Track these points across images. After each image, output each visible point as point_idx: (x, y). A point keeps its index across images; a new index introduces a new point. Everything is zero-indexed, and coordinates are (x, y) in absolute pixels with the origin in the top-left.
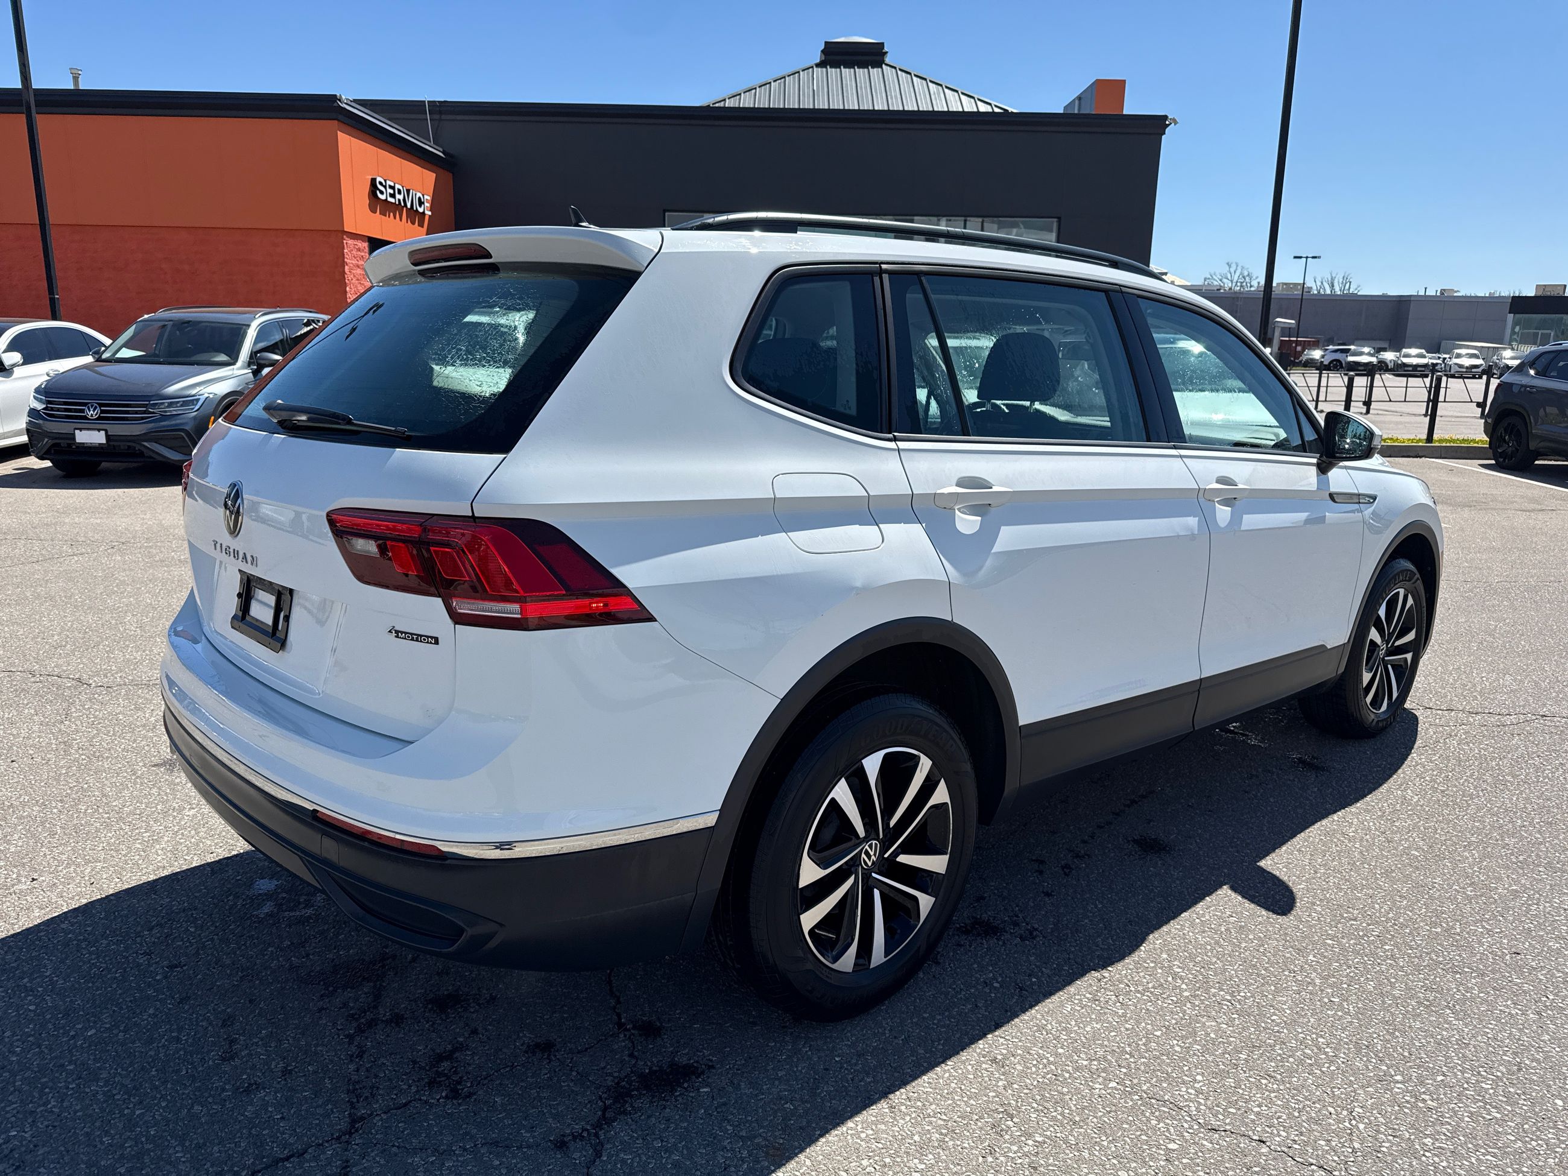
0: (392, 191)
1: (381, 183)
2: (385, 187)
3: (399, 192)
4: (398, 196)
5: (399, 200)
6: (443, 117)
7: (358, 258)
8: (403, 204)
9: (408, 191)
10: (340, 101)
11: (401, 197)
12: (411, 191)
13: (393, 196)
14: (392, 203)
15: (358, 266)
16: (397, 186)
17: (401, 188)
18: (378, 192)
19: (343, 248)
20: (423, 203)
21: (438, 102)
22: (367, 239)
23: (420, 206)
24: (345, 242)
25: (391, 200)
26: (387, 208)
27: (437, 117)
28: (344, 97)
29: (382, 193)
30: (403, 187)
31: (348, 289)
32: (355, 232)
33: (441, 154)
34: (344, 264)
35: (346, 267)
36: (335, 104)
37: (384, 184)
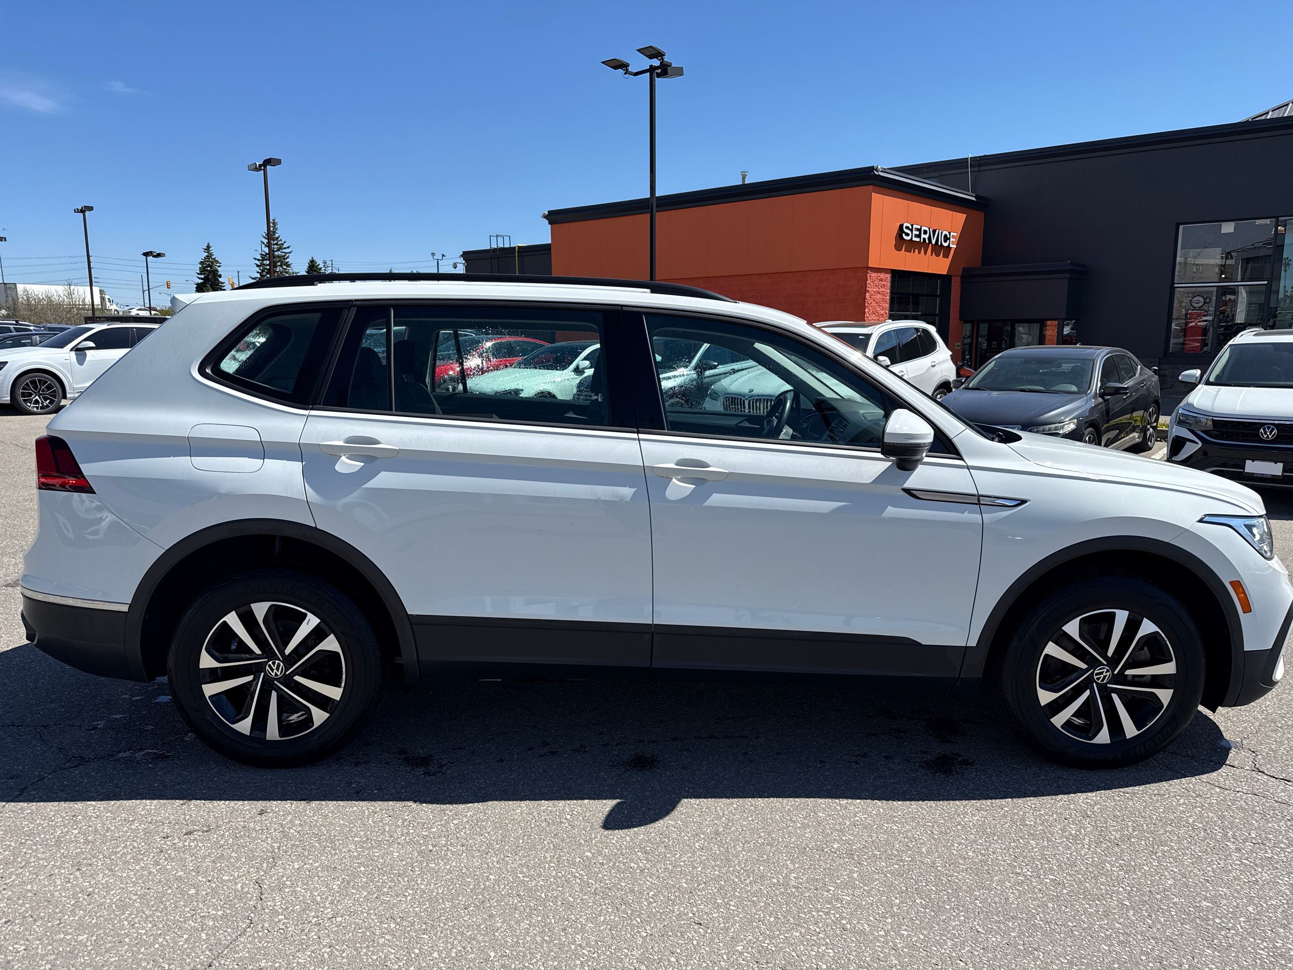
0: (918, 233)
1: (907, 228)
2: (911, 230)
3: (925, 232)
4: (923, 236)
5: (924, 239)
6: (982, 168)
7: (880, 287)
8: (927, 242)
9: (934, 231)
10: (876, 170)
11: (926, 236)
12: (937, 231)
13: (919, 236)
14: (917, 242)
15: (879, 293)
16: (923, 228)
17: (927, 229)
18: (904, 235)
19: (867, 280)
20: (949, 239)
21: (979, 157)
22: (890, 271)
23: (945, 241)
24: (868, 275)
25: (918, 240)
26: (912, 246)
27: (976, 169)
28: (879, 167)
29: (907, 235)
30: (929, 229)
31: (866, 310)
32: (879, 267)
33: (973, 199)
34: (866, 291)
35: (867, 294)
36: (872, 173)
37: (911, 228)
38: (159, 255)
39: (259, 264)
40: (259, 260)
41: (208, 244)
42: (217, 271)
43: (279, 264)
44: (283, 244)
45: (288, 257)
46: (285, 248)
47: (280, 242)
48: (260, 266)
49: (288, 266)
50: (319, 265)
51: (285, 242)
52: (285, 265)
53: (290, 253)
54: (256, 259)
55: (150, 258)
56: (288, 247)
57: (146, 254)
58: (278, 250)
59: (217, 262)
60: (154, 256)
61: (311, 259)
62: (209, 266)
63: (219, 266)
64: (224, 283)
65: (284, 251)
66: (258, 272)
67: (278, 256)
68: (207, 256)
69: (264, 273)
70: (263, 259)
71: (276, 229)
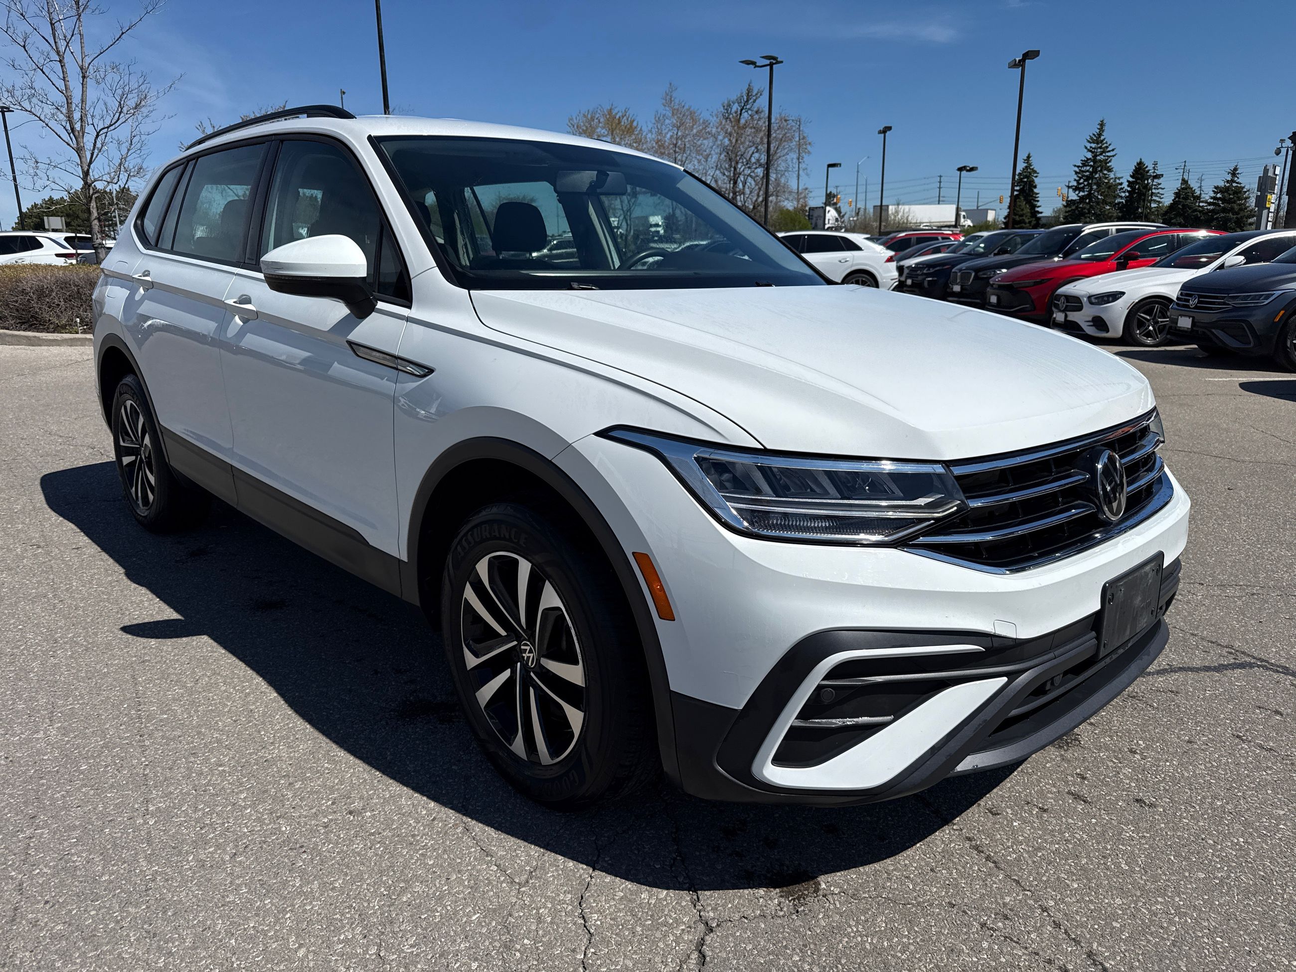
38: (972, 169)
39: (1078, 170)
40: (1078, 167)
41: (1029, 154)
42: (1033, 181)
43: (1099, 169)
44: (1107, 147)
45: (1110, 161)
46: (1109, 151)
47: (1105, 145)
48: (1079, 173)
49: (1110, 170)
50: (1147, 167)
51: (1110, 145)
52: (1105, 170)
53: (1113, 156)
54: (1075, 166)
55: (964, 173)
56: (1113, 150)
57: (960, 169)
58: (1101, 154)
59: (1035, 172)
60: (968, 171)
61: (1139, 161)
62: (1026, 177)
63: (1036, 177)
64: (1038, 194)
65: (1107, 154)
66: (1075, 180)
67: (1100, 161)
68: (1026, 167)
69: (1082, 181)
70: (1084, 165)
71: (1103, 131)
